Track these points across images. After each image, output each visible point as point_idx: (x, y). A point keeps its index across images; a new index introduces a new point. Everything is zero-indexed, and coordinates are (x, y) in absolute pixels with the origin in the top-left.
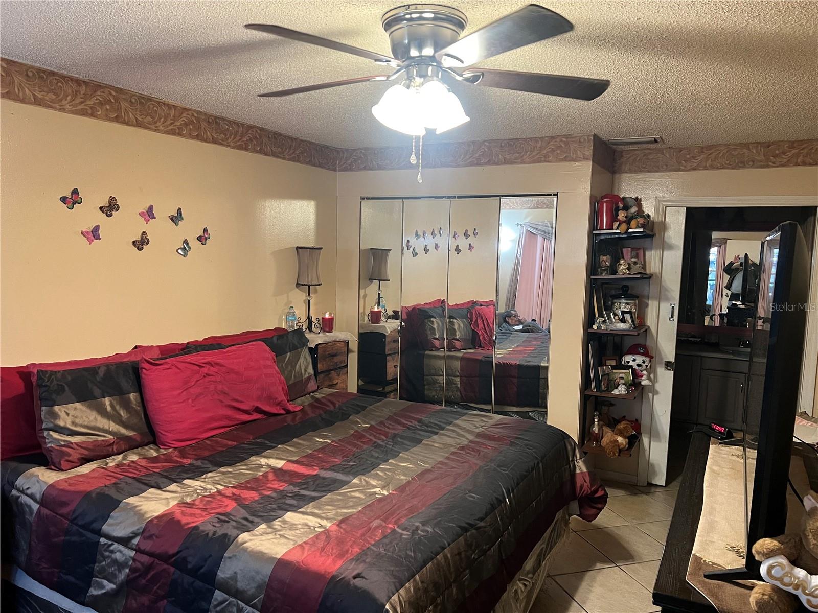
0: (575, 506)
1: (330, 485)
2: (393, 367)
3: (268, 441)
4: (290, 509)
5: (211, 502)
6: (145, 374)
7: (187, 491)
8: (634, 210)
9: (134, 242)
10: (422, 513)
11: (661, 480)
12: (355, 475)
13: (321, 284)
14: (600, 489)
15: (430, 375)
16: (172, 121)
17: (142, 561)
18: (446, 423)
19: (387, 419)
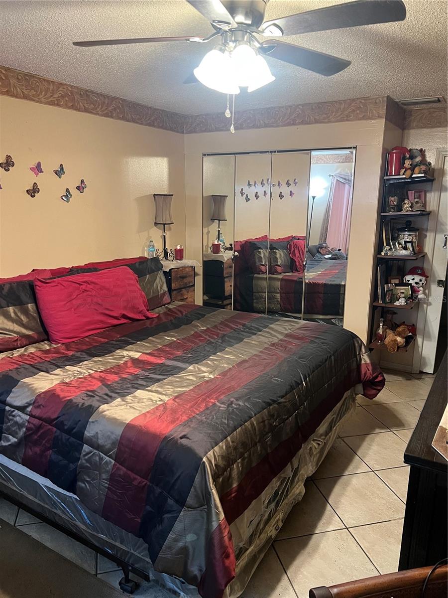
0: (360, 387)
1: (171, 371)
2: (229, 287)
3: (130, 338)
4: (139, 388)
5: (84, 382)
6: (38, 290)
7: (67, 374)
8: (418, 159)
9: (27, 191)
10: (237, 391)
11: (430, 369)
12: (191, 363)
13: (173, 223)
14: (380, 376)
15: (258, 293)
16: (51, 94)
17: (34, 423)
18: (263, 327)
19: (220, 324)
